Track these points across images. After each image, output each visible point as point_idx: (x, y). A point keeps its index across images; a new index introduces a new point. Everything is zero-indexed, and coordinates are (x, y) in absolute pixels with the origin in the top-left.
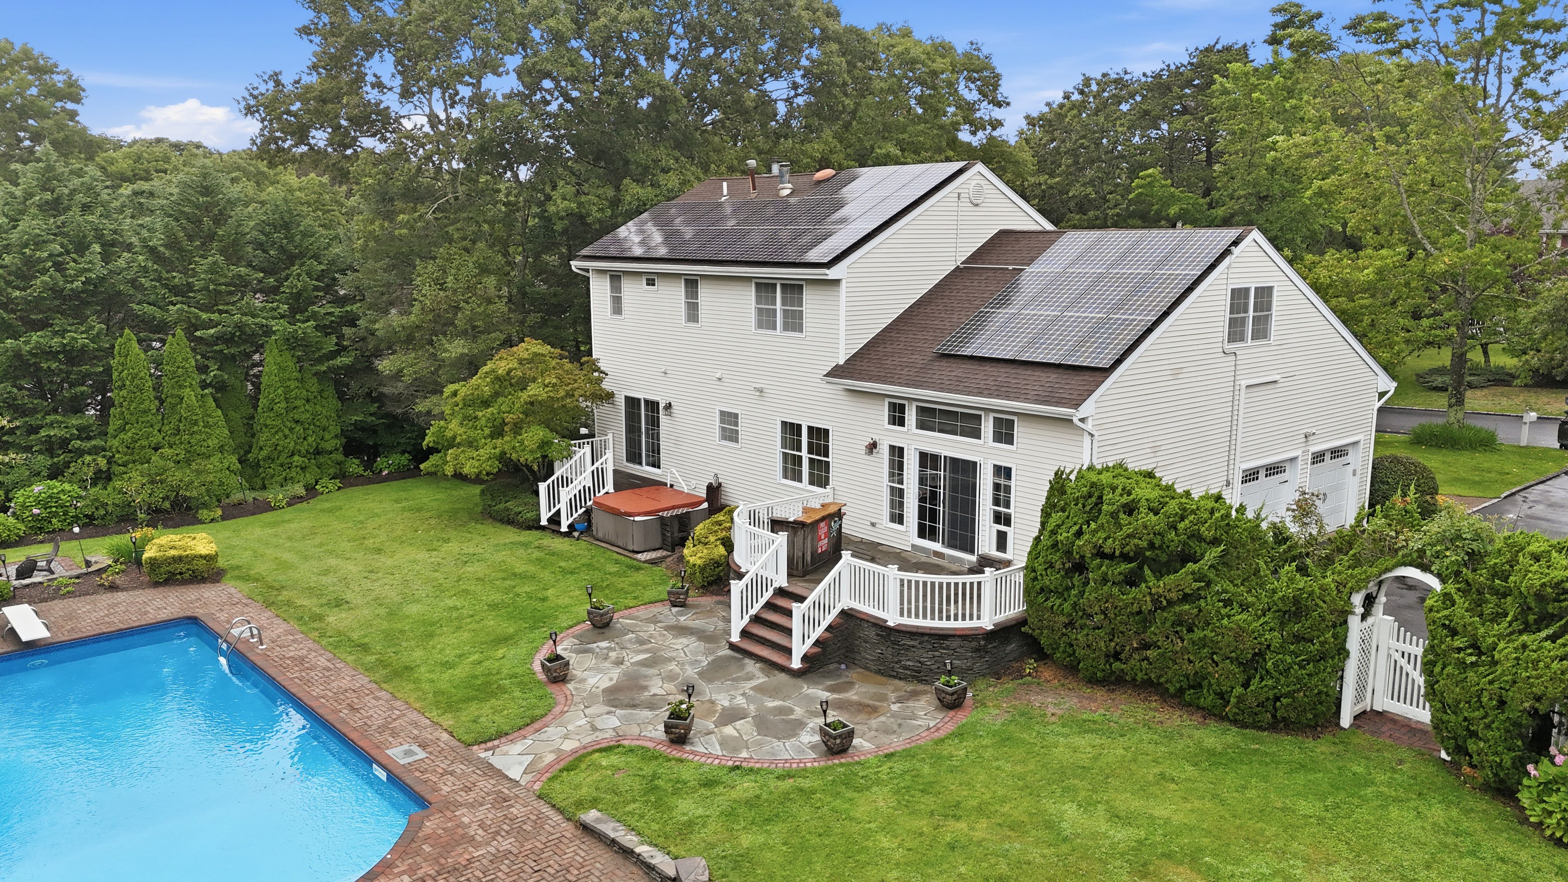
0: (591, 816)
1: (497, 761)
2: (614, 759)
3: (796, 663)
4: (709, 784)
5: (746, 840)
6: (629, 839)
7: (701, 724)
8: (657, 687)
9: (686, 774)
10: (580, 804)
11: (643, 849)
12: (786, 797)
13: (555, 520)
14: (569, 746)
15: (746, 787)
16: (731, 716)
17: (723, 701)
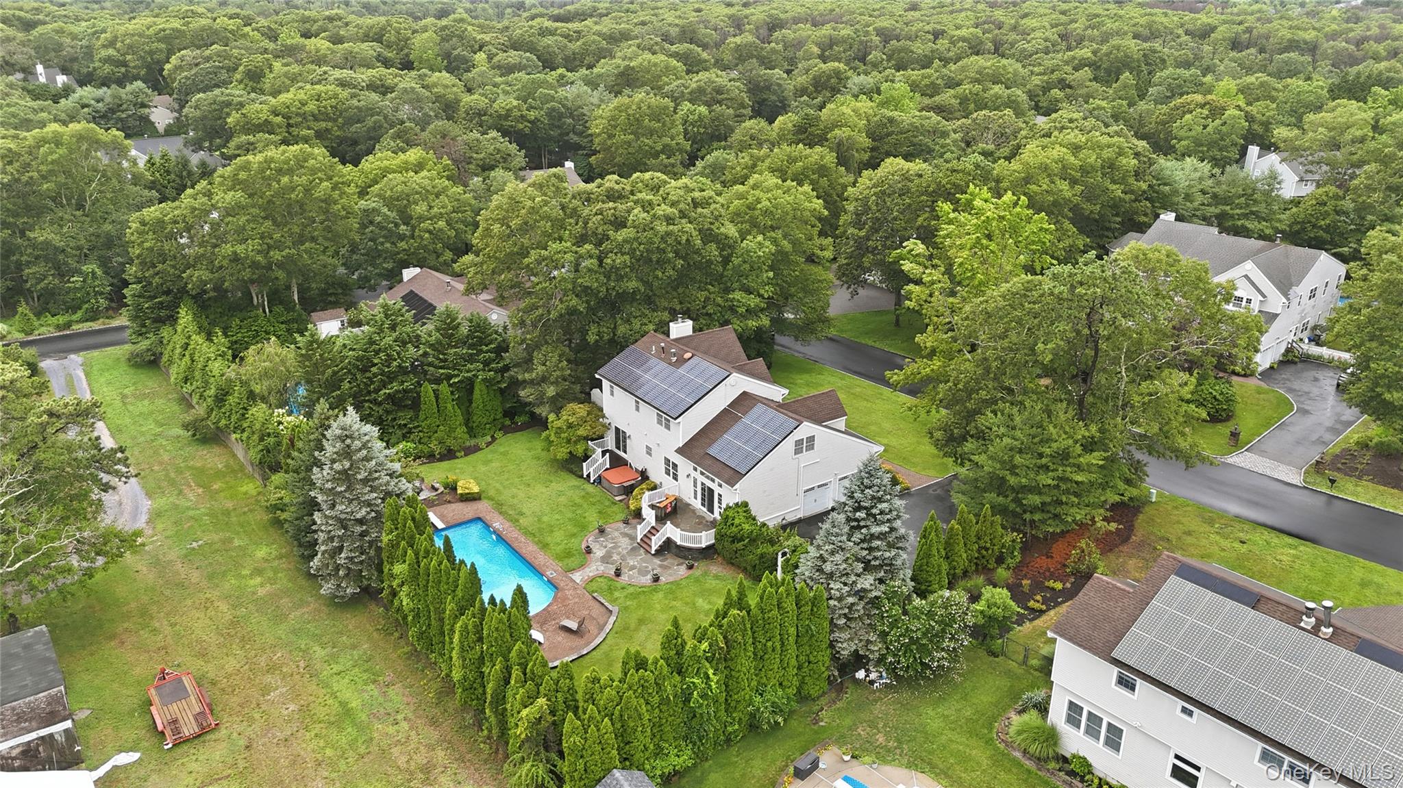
0: (595, 595)
1: (573, 577)
2: (602, 580)
3: (653, 552)
4: (623, 588)
5: (628, 603)
6: (603, 601)
7: (624, 570)
8: (615, 557)
9: (618, 585)
10: (593, 592)
11: (606, 604)
12: (640, 593)
13: (589, 476)
14: (591, 574)
15: (631, 590)
16: (632, 568)
17: (631, 563)
